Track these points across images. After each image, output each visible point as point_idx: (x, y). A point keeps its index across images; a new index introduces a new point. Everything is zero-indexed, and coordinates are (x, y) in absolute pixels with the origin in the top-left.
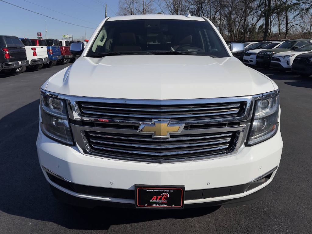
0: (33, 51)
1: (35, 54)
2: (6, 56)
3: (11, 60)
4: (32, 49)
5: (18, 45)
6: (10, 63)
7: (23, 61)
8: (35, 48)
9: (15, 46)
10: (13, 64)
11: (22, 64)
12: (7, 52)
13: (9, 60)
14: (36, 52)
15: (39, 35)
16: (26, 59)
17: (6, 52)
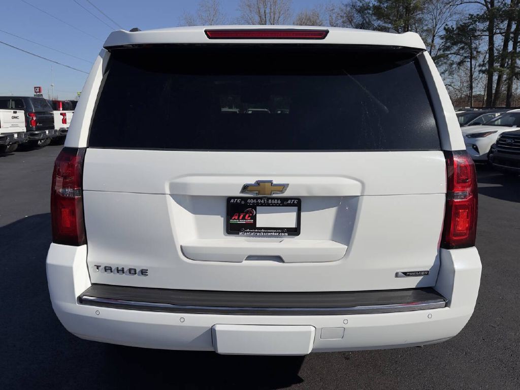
0: (62, 117)
1: (64, 121)
2: (33, 123)
3: (38, 129)
4: (61, 114)
5: (46, 109)
6: (36, 132)
7: (50, 130)
8: (65, 113)
9: (42, 111)
10: (41, 134)
11: (50, 134)
12: (35, 119)
13: (35, 128)
14: (66, 119)
15: (38, 91)
16: (53, 127)
17: (32, 118)
